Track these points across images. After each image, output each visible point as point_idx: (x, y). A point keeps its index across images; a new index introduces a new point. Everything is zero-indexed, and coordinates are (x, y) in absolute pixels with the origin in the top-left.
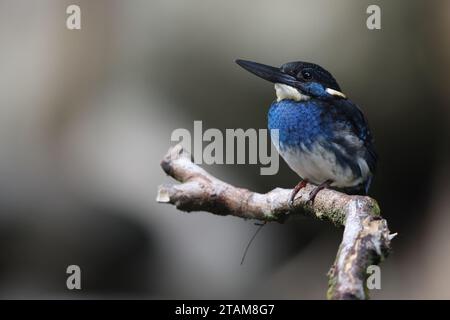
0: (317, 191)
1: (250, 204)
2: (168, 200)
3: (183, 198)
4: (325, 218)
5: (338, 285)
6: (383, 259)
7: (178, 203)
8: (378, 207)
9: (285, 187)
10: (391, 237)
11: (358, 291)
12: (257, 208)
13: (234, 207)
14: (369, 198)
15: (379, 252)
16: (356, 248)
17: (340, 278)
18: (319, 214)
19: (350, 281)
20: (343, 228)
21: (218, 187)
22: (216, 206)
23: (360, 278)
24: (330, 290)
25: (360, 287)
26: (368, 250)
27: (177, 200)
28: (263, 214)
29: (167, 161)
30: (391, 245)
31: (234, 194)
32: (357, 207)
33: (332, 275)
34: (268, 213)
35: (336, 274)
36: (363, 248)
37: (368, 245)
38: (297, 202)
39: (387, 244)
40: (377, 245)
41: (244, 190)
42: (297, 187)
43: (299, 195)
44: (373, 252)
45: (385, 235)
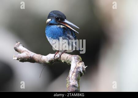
0: (61, 54)
1: (42, 59)
2: (17, 59)
3: (21, 58)
4: (65, 62)
5: (70, 83)
6: (83, 74)
7: (19, 60)
8: (81, 58)
9: (52, 53)
10: (85, 67)
11: (76, 84)
12: (44, 60)
13: (37, 60)
14: (78, 56)
15: (82, 72)
16: (75, 71)
17: (70, 81)
18: (63, 61)
19: (73, 81)
20: (70, 65)
21: (32, 54)
22: (31, 60)
23: (77, 80)
24: (67, 84)
25: (77, 83)
26: (79, 72)
27: (19, 59)
28: (45, 62)
29: (16, 47)
30: (85, 70)
31: (37, 56)
32: (75, 59)
33: (68, 80)
34: (47, 62)
35: (69, 79)
36: (77, 71)
37: (79, 70)
38: (56, 58)
39: (84, 69)
40: (81, 70)
41: (39, 55)
42: (56, 53)
43: (56, 56)
44: (80, 72)
45: (84, 67)
